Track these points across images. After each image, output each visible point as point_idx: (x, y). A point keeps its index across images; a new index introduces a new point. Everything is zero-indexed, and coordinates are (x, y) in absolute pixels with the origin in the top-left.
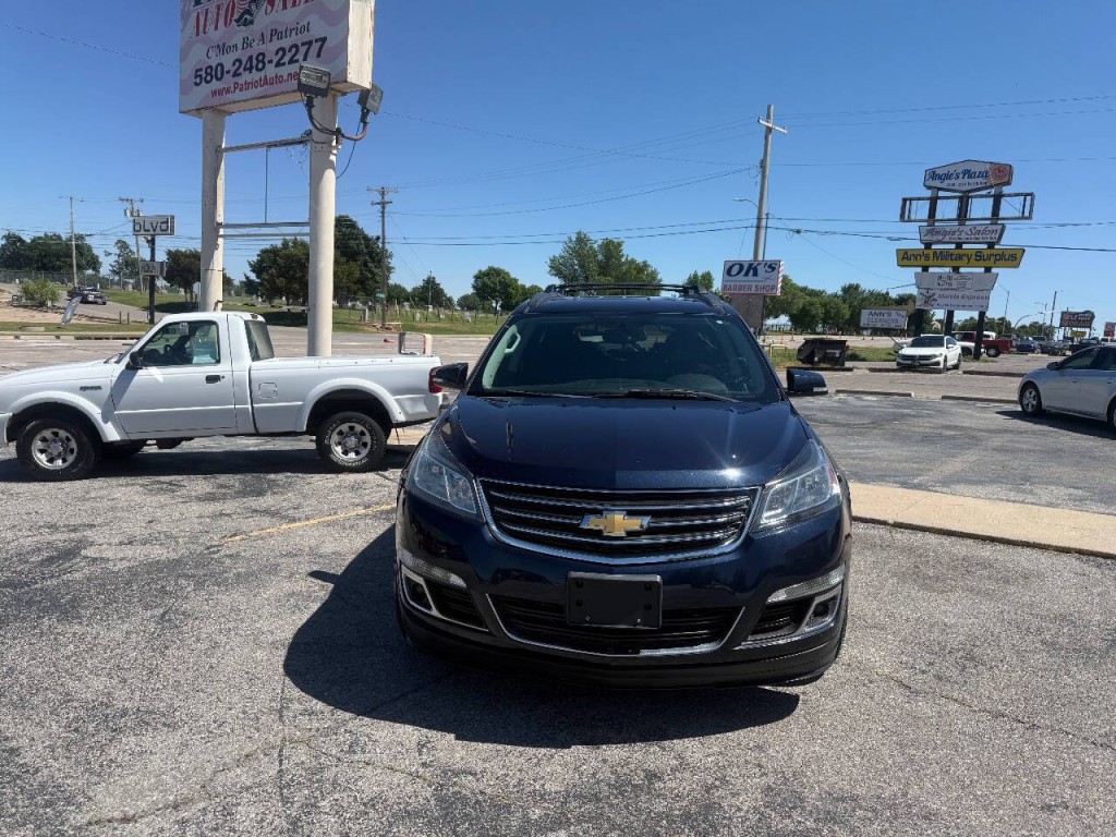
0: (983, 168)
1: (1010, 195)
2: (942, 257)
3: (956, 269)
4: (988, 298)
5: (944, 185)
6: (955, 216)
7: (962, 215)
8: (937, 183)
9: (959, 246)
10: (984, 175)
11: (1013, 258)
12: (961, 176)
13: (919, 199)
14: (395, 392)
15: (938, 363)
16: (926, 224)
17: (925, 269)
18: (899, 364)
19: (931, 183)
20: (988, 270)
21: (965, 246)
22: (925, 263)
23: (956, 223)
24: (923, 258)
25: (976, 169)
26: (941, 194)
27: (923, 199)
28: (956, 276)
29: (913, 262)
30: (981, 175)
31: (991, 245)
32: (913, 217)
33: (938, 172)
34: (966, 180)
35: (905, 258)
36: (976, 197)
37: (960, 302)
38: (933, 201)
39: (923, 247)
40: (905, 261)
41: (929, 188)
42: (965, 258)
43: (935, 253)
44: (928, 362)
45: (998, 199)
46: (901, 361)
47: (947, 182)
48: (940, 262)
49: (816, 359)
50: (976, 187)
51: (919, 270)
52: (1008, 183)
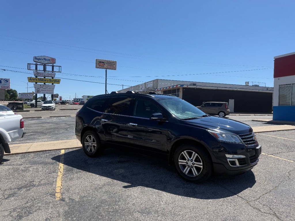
0: (49, 58)
1: (56, 66)
2: (41, 80)
3: (45, 84)
4: (53, 91)
5: (39, 61)
6: (43, 70)
7: (45, 70)
8: (37, 61)
9: (45, 77)
10: (49, 60)
11: (58, 81)
12: (43, 60)
13: (32, 64)
14: (8, 130)
15: (53, 108)
16: (35, 71)
17: (36, 83)
18: (42, 108)
19: (35, 60)
20: (53, 84)
21: (46, 78)
22: (37, 81)
23: (43, 72)
24: (36, 80)
25: (47, 58)
26: (38, 63)
27: (33, 64)
28: (45, 85)
29: (32, 81)
30: (48, 60)
31: (53, 78)
32: (31, 69)
33: (37, 57)
34: (45, 61)
35: (30, 80)
36: (48, 65)
37: (47, 92)
38: (36, 65)
39: (35, 77)
40: (30, 81)
41: (35, 61)
42: (47, 81)
43: (39, 79)
44: (51, 108)
45: (53, 66)
46: (43, 108)
47: (39, 60)
48: (40, 81)
49: (15, 109)
50: (47, 63)
51: (35, 83)
52: (55, 63)
